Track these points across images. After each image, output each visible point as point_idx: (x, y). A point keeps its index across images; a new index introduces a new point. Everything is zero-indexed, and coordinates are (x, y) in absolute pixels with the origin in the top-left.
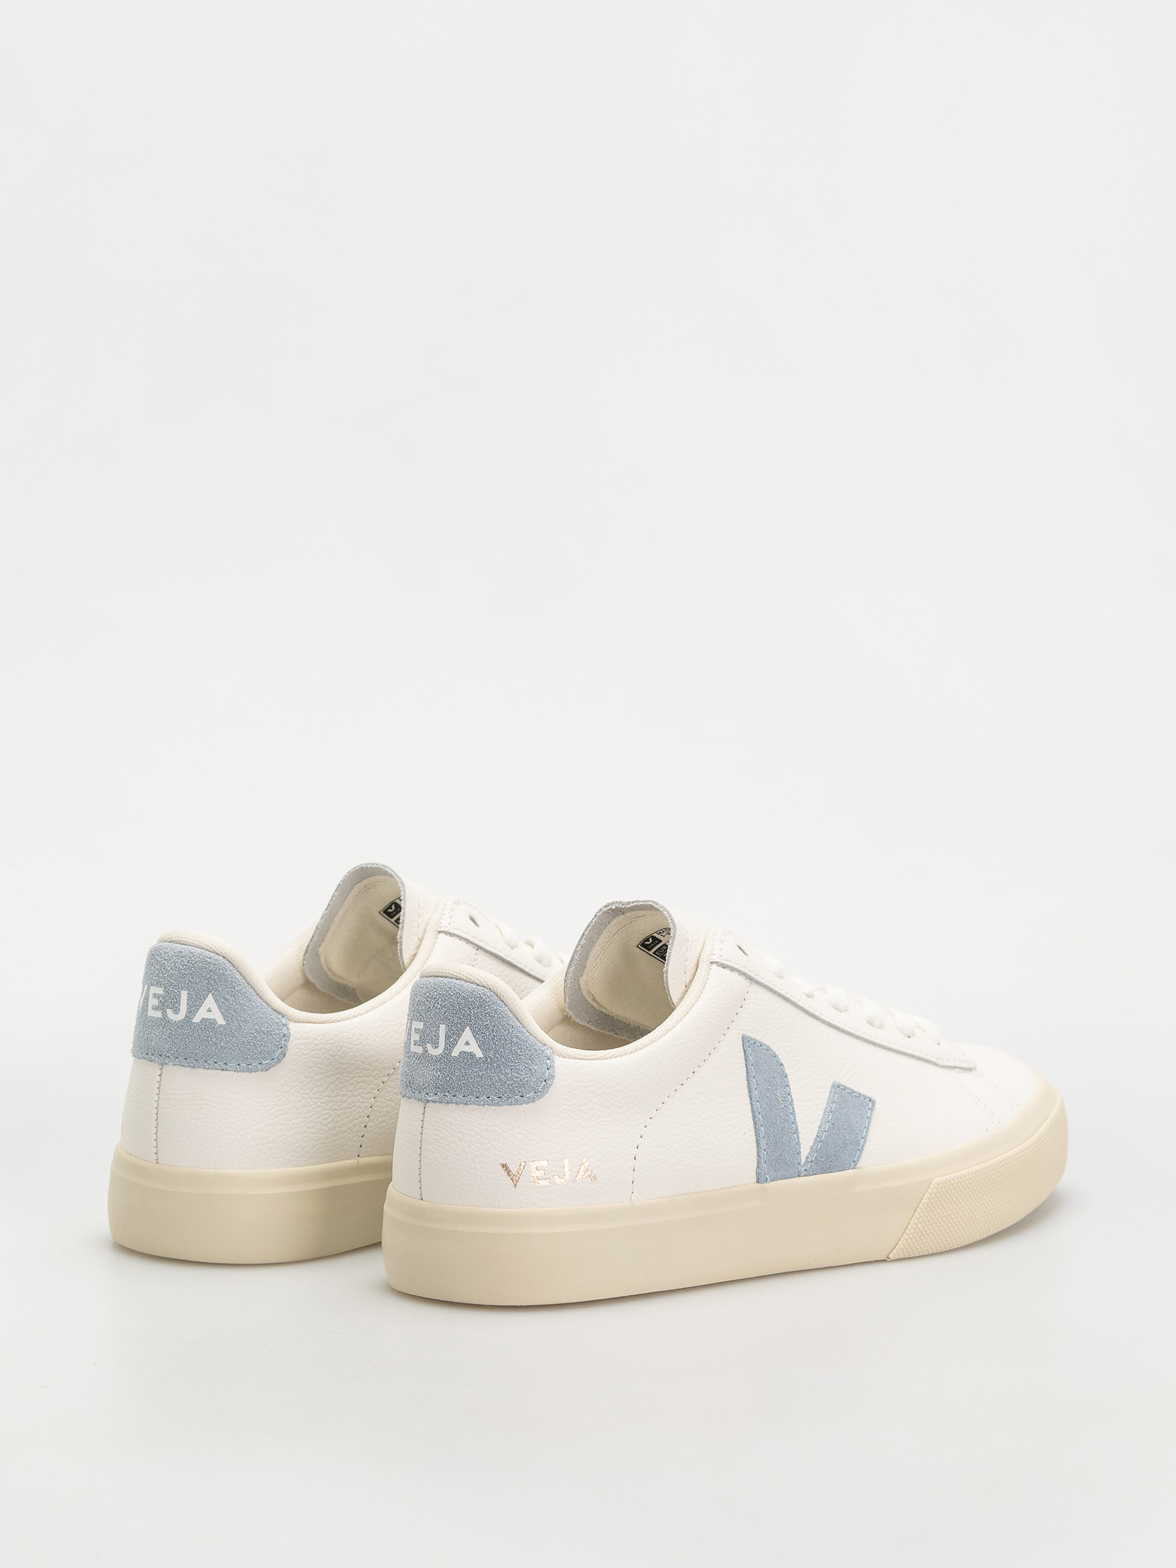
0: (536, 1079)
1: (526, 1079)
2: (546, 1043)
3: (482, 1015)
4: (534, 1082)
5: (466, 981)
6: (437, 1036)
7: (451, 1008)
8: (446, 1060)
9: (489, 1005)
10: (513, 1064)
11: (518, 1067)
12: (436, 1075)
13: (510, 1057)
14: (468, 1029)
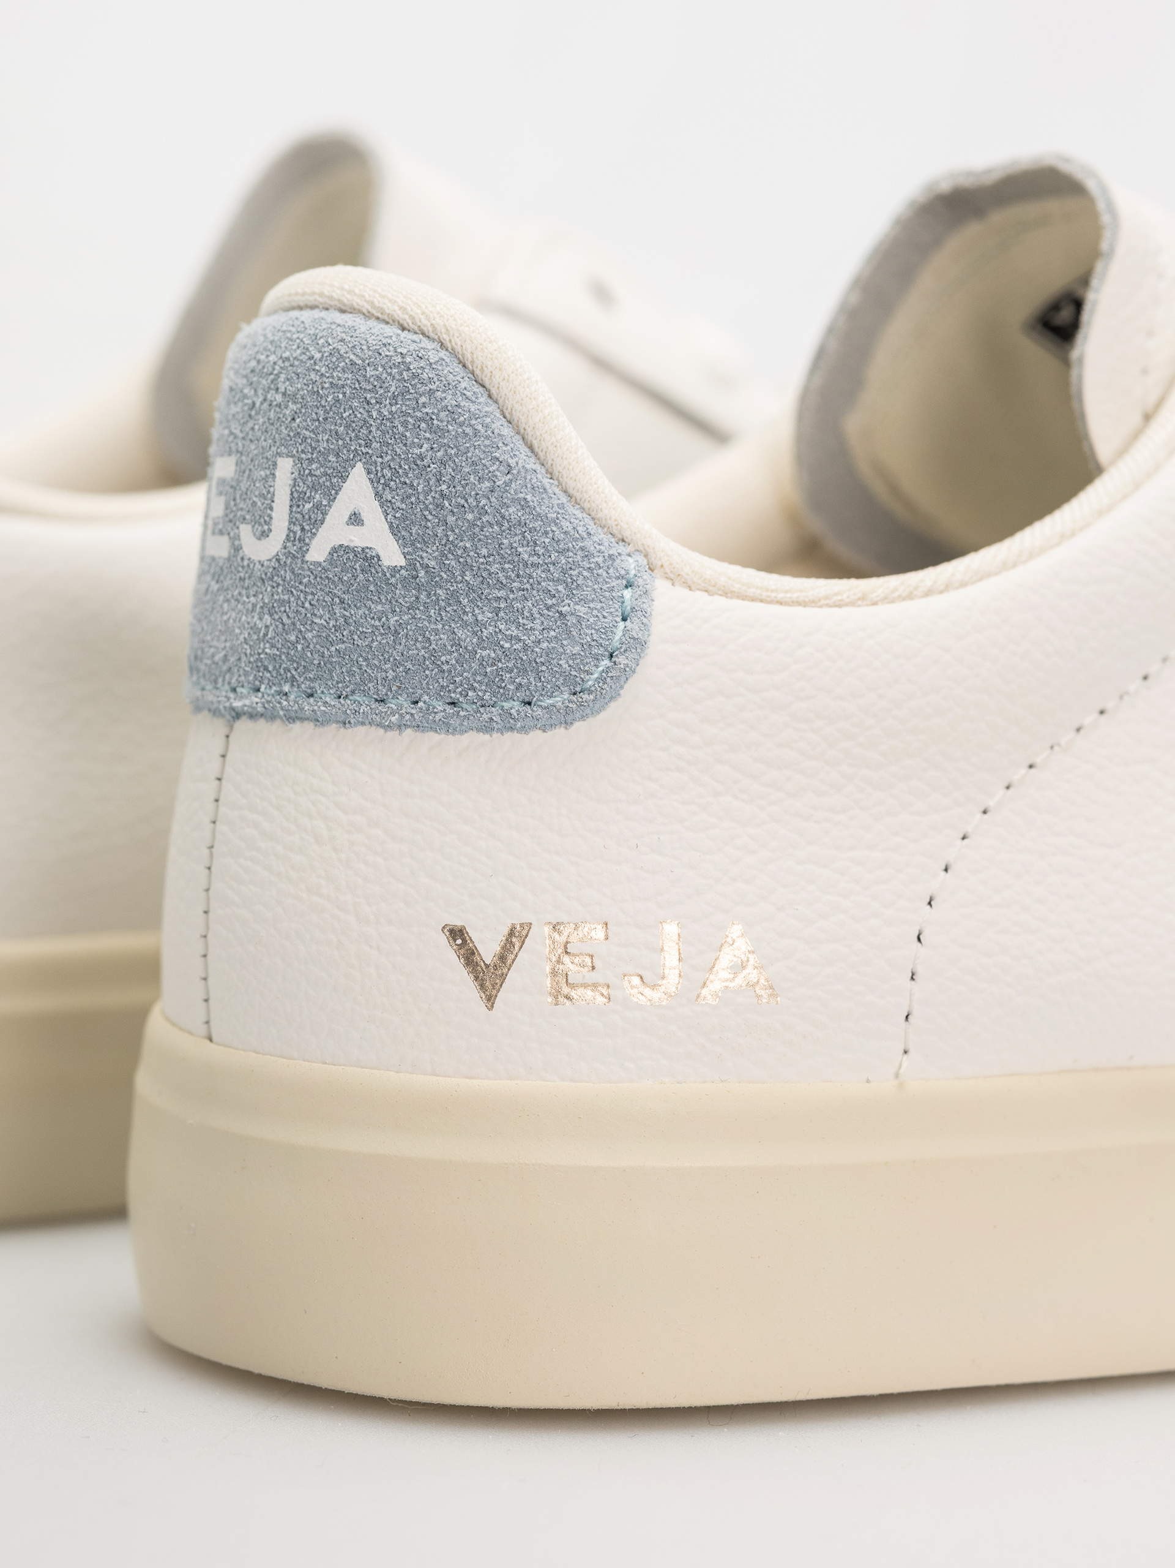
0: (577, 649)
1: (545, 645)
2: (627, 534)
3: (405, 424)
4: (573, 656)
5: (368, 316)
6: (269, 498)
7: (311, 401)
8: (288, 575)
9: (431, 392)
10: (502, 593)
11: (518, 605)
12: (260, 625)
13: (494, 568)
14: (358, 474)
